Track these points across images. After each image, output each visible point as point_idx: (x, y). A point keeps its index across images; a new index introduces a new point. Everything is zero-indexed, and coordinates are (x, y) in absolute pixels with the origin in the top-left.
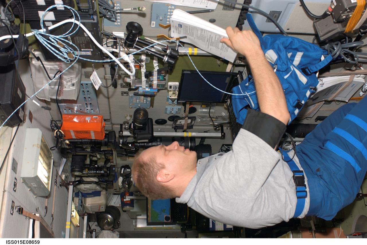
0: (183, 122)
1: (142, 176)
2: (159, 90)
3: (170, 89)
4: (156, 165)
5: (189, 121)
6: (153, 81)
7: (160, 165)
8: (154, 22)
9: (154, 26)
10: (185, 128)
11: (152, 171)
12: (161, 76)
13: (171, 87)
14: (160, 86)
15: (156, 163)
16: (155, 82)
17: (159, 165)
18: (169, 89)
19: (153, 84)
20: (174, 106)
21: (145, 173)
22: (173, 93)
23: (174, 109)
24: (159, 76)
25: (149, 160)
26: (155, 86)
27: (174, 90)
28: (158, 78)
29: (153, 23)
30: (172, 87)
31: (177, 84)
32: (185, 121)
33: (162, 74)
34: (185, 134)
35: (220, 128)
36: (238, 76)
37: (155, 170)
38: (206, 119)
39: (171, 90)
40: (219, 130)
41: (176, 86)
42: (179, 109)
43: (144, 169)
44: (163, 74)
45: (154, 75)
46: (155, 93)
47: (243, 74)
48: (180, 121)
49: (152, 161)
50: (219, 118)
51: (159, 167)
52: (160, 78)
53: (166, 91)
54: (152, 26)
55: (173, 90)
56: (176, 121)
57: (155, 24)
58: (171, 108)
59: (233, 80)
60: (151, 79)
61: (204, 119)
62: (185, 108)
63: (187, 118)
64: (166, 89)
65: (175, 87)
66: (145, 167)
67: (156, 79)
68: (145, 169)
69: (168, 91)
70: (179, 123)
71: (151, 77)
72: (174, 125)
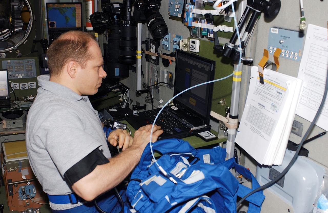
0: (153, 50)
1: (73, 46)
2: (189, 28)
3: (191, 42)
4: (85, 60)
5: (154, 58)
6: (201, 22)
7: (85, 64)
8: (277, 32)
9: (272, 31)
10: (147, 52)
11: (79, 56)
12: (206, 32)
13: (193, 42)
14: (194, 31)
15: (87, 60)
16: (198, 25)
17: (85, 62)
18: (192, 40)
19: (198, 22)
20: (171, 43)
21: (76, 49)
22: (186, 45)
23: (168, 42)
24: (206, 30)
25: (89, 53)
26: (194, 24)
27: (190, 46)
28: (204, 29)
29: (275, 31)
30: (193, 44)
31: (197, 50)
32: (154, 53)
33: (209, 34)
34: (139, 52)
35: (146, 89)
36: (205, 125)
37: (80, 60)
38: (156, 76)
39: (189, 42)
40: (144, 87)
41: (195, 49)
42: (166, 48)
43: (81, 48)
44: (209, 36)
45: (208, 25)
46: (186, 24)
47: (208, 132)
48: (154, 48)
49: (89, 56)
50: (157, 90)
51: (82, 63)
52: (205, 31)
53: (189, 36)
54: (272, 29)
55: (189, 44)
56: (154, 44)
57: (274, 32)
58: (168, 39)
59: (200, 118)
60: (203, 21)
61: (156, 74)
62: (168, 55)
63: (157, 56)
64: (191, 37)
65: (193, 48)
66: (83, 49)
67: (203, 27)
68: (81, 50)
69: (189, 39)
70: (151, 46)
71: (206, 20)
72: (149, 40)
